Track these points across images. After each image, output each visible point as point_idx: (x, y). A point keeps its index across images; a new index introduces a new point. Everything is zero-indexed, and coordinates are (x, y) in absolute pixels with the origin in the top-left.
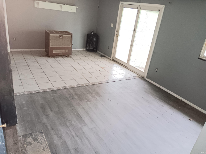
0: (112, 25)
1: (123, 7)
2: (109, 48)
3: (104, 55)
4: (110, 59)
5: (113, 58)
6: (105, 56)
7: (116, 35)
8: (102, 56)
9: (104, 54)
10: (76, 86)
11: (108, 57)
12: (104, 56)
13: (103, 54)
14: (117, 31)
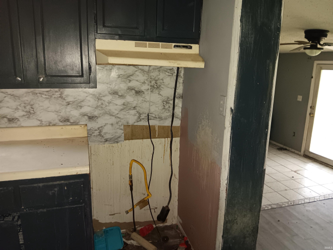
0: (300, 98)
1: (321, 69)
2: (294, 136)
3: (285, 147)
4: (300, 153)
5: (304, 152)
6: (288, 148)
7: (310, 114)
8: (281, 149)
9: (284, 145)
10: (270, 208)
11: (293, 150)
12: (286, 149)
13: (282, 146)
14: (311, 107)
